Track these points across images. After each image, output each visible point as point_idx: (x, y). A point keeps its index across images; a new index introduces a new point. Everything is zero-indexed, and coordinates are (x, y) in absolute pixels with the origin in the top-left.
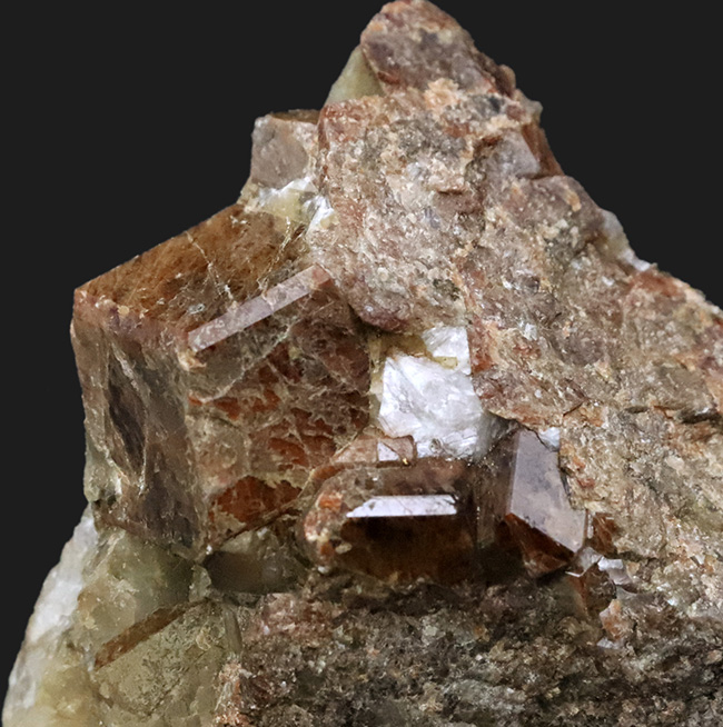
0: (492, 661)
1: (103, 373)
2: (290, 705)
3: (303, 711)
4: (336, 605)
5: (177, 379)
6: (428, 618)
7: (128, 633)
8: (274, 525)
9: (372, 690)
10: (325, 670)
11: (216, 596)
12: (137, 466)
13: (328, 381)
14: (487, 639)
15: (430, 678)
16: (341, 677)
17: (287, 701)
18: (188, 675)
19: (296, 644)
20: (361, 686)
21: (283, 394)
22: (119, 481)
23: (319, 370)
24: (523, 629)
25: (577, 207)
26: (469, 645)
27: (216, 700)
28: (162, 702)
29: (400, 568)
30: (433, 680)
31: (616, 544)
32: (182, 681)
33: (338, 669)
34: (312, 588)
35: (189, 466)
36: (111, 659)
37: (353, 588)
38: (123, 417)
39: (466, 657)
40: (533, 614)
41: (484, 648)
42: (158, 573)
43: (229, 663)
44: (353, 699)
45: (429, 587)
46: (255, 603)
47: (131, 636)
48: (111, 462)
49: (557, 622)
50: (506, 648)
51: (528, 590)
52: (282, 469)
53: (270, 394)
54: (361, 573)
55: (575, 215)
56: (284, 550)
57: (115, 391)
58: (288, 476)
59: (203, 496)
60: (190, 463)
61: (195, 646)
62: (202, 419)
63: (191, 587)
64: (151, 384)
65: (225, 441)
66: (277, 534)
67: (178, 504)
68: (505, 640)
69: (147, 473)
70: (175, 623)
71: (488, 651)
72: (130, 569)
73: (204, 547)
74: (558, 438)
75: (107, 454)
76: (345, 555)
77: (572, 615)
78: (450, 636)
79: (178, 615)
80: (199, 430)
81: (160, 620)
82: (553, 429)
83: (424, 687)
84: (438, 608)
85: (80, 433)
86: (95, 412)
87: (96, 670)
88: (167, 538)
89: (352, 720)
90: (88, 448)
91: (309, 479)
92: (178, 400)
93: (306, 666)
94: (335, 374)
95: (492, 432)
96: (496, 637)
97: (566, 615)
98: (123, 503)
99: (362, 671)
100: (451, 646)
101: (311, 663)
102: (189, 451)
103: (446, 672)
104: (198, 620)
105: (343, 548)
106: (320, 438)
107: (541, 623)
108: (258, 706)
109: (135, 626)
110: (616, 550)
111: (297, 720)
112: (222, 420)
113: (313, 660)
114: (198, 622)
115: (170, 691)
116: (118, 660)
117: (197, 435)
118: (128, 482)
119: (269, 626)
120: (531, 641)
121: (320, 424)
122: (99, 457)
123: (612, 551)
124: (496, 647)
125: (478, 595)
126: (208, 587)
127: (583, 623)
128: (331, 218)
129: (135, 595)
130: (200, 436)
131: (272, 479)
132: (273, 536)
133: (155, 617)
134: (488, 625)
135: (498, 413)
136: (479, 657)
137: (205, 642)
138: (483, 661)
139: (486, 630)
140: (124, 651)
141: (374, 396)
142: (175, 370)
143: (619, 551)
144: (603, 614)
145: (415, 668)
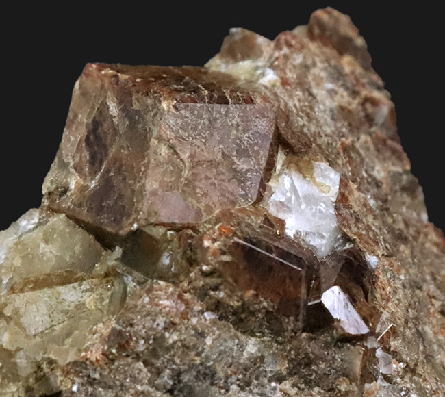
0: (281, 391)
1: (90, 113)
2: (138, 361)
3: (145, 370)
4: (199, 302)
5: (155, 115)
6: (253, 339)
7: (42, 277)
8: (180, 233)
9: (199, 372)
10: (175, 343)
11: (119, 268)
12: (93, 174)
14: (285, 373)
15: (238, 383)
16: (183, 351)
17: (137, 357)
18: (71, 320)
19: (163, 317)
20: (193, 365)
22: (74, 182)
24: (311, 375)
26: (271, 371)
27: (85, 343)
28: (46, 331)
29: (256, 289)
30: (238, 385)
31: (392, 343)
32: (66, 323)
33: (184, 346)
34: (190, 282)
35: (141, 171)
36: (22, 291)
37: (217, 293)
38: (96, 141)
39: (266, 381)
40: (322, 366)
41: (280, 379)
42: (78, 249)
43: (103, 323)
44: (184, 371)
45: (268, 312)
46: (143, 283)
47: (43, 279)
48: (72, 170)
49: (336, 379)
50: (294, 386)
51: (327, 346)
52: (200, 200)
54: (231, 280)
56: (179, 253)
57: (96, 124)
59: (145, 191)
60: (143, 169)
61: (84, 304)
62: (163, 145)
63: (96, 265)
64: (131, 119)
65: (172, 165)
66: (180, 239)
67: (121, 197)
68: (296, 378)
69: (102, 176)
70: (76, 284)
71: (280, 383)
72: (59, 239)
73: (131, 224)
74: (376, 264)
75: (72, 164)
76: (225, 263)
77: (347, 377)
78: (262, 358)
79: (81, 280)
80: (158, 151)
81: (66, 279)
82: (375, 257)
83: (231, 387)
84: (263, 334)
86: (72, 138)
87: (8, 295)
88: (101, 219)
89: (175, 389)
90: (56, 160)
91: (214, 214)
92: (150, 129)
93: (163, 335)
95: (335, 243)
96: (291, 373)
97: (344, 375)
98: (71, 195)
99: (198, 354)
100: (260, 367)
101: (167, 335)
102: (146, 161)
103: (248, 384)
104: (92, 289)
105: (226, 258)
107: (325, 374)
108: (117, 352)
109: (49, 275)
110: (390, 347)
111: (138, 374)
112: (175, 151)
113: (169, 333)
114: (91, 290)
115: (55, 326)
116: (26, 294)
117: (156, 153)
118: (82, 183)
119: (150, 298)
120: (311, 388)
122: (64, 166)
123: (387, 346)
124: (287, 382)
125: (295, 333)
126: (116, 260)
127: (354, 384)
128: (276, 81)
129: (56, 256)
130: (157, 154)
132: (176, 240)
133: (64, 274)
134: (290, 361)
135: (345, 230)
136: (273, 384)
137: (92, 303)
138: (275, 389)
139: (287, 365)
140: (33, 289)
141: (271, 188)
142: (155, 110)
143: (392, 349)
144: (367, 386)
145: (231, 371)
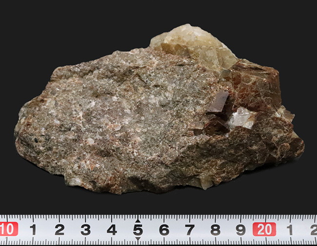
1: (265, 69)
12: (248, 67)
13: (251, 102)
21: (253, 93)
23: (254, 101)
25: (259, 162)
52: (240, 88)
53: (254, 91)
55: (258, 161)
57: (261, 69)
58: (238, 89)
67: (240, 70)
69: (246, 68)
75: (250, 65)
85: (255, 63)
90: (252, 63)
94: (252, 103)
106: (242, 97)
118: (245, 65)
121: (245, 98)
131: (239, 86)
